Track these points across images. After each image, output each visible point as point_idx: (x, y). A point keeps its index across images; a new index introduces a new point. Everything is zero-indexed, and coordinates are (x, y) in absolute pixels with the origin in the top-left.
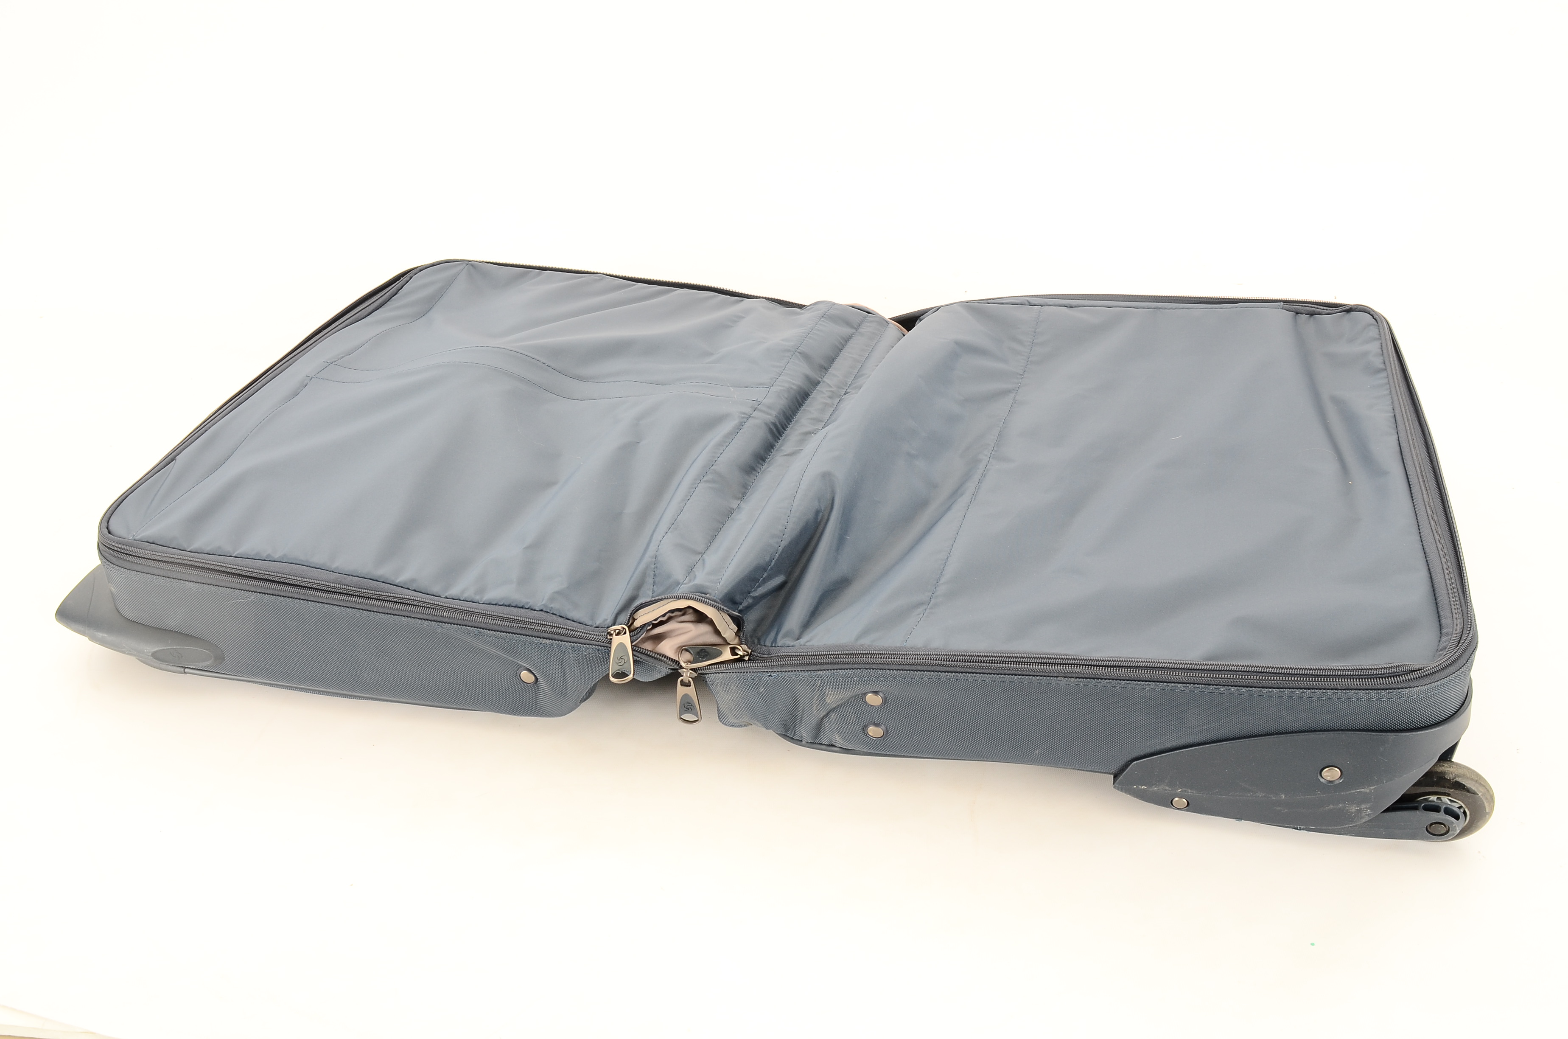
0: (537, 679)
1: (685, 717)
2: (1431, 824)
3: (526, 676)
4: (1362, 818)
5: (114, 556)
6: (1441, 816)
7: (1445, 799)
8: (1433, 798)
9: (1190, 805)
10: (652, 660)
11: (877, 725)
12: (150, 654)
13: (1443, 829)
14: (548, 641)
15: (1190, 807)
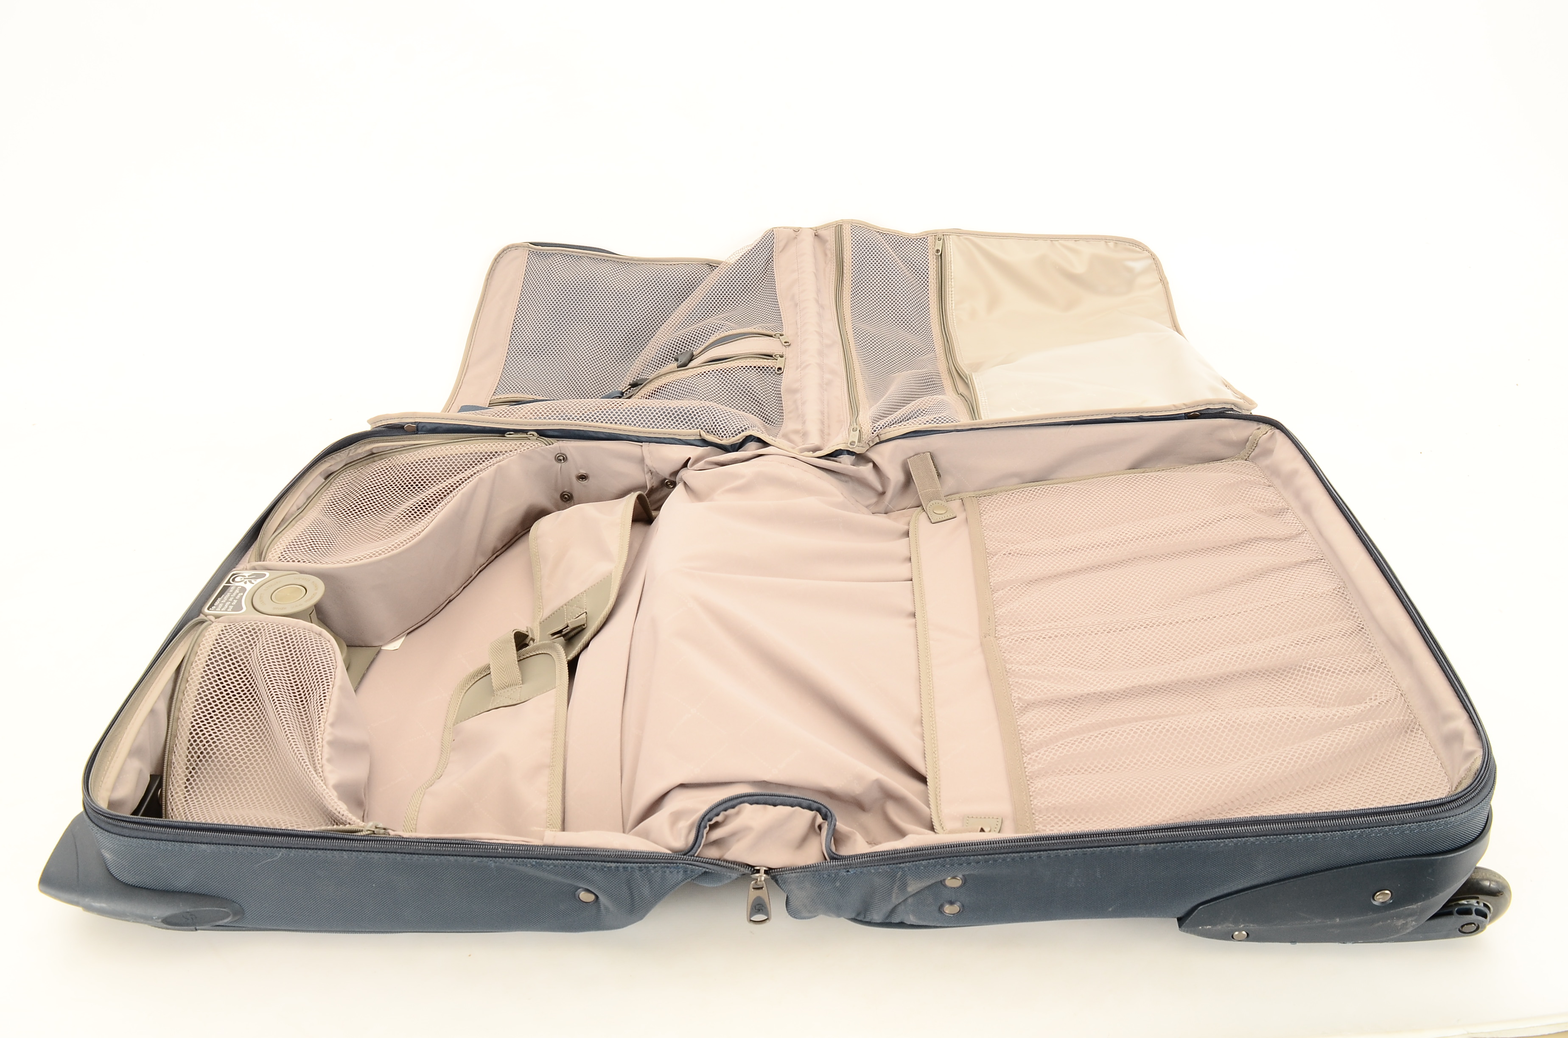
0: (597, 897)
1: (755, 918)
2: (1462, 926)
3: (585, 896)
4: (1407, 929)
5: (109, 823)
6: (1474, 917)
7: (1474, 902)
8: (1464, 902)
9: (1250, 936)
10: (724, 870)
11: (951, 903)
12: (160, 920)
13: (1473, 927)
14: (613, 865)
15: (1249, 938)
